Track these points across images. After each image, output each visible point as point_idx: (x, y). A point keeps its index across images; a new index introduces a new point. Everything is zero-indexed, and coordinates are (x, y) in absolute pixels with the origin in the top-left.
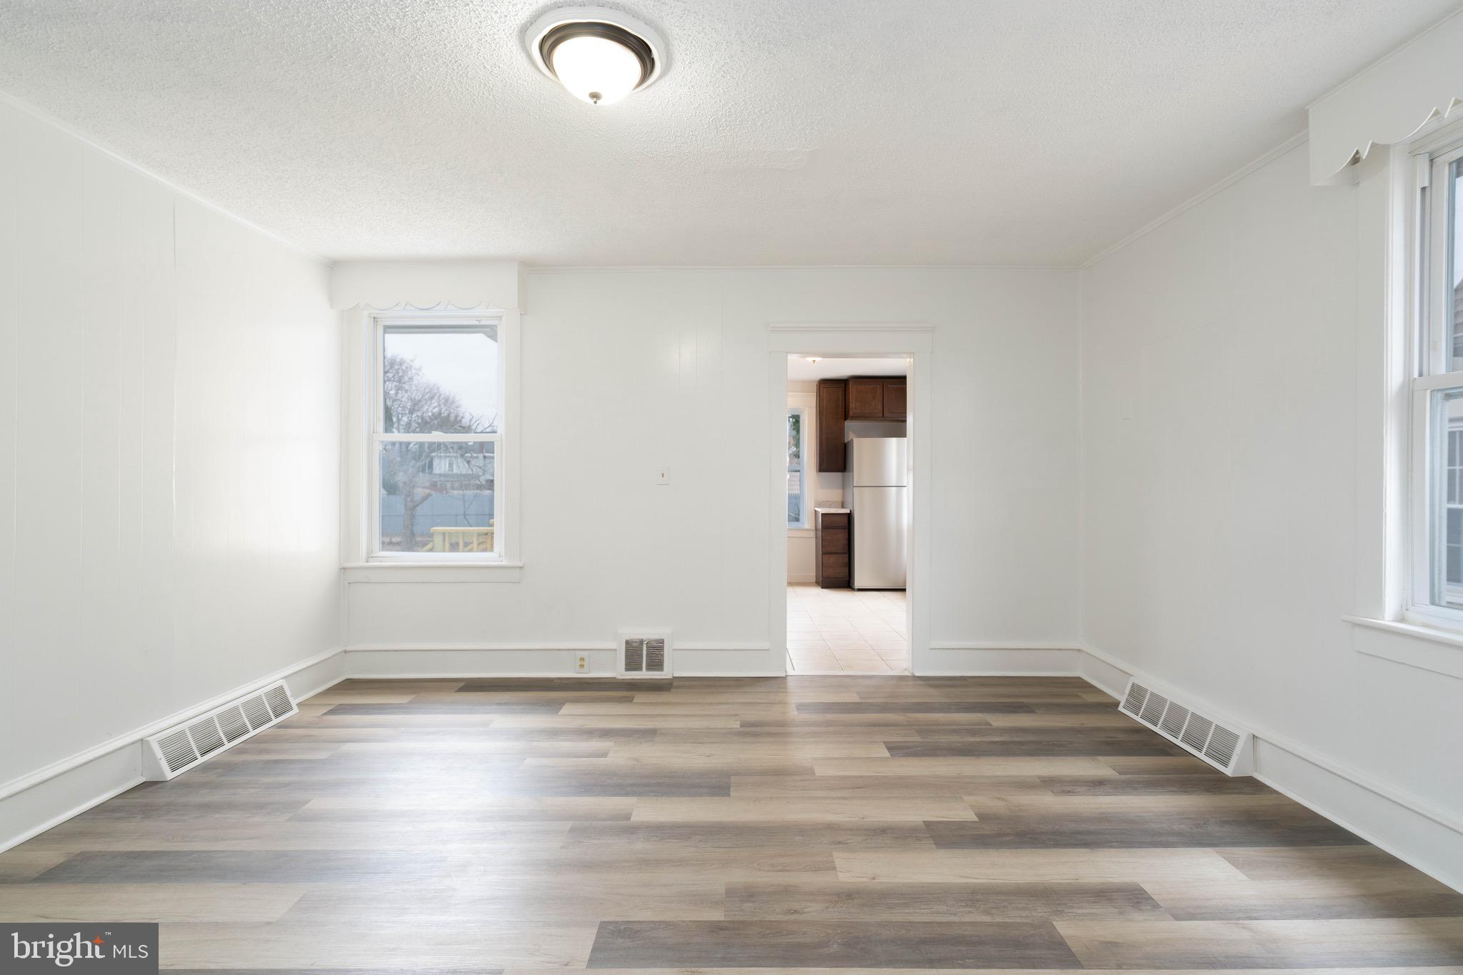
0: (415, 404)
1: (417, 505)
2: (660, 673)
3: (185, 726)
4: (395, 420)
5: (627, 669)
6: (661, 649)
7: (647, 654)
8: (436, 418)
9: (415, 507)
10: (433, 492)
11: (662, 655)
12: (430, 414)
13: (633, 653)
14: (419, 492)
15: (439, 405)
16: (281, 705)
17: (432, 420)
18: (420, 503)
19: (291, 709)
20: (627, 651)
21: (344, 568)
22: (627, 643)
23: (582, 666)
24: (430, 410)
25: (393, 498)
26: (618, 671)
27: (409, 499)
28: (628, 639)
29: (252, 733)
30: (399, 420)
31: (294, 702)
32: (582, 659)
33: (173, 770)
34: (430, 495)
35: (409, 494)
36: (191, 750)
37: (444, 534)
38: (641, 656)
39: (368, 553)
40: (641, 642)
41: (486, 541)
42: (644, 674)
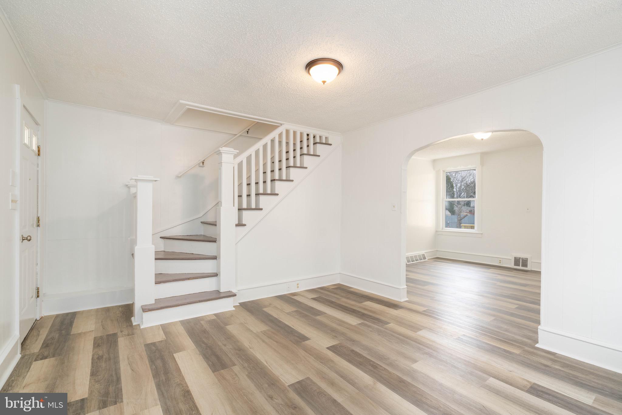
0: (463, 179)
1: (462, 219)
2: (527, 268)
3: (409, 256)
4: (454, 185)
5: (514, 265)
6: (527, 261)
7: (522, 262)
8: (472, 183)
9: (461, 220)
10: (469, 214)
11: (527, 263)
12: (470, 182)
13: (517, 261)
14: (463, 214)
15: (473, 178)
16: (425, 258)
17: (470, 184)
18: (463, 218)
19: (426, 259)
20: (515, 260)
21: (437, 231)
22: (515, 258)
23: (500, 263)
24: (469, 180)
25: (453, 216)
26: (512, 266)
27: (459, 217)
28: (515, 257)
29: (419, 261)
30: (456, 185)
31: (427, 258)
32: (500, 261)
33: (408, 262)
34: (467, 215)
35: (459, 215)
36: (410, 260)
37: (465, 226)
38: (520, 262)
39: (442, 228)
40: (520, 258)
41: (472, 227)
42: (520, 267)
